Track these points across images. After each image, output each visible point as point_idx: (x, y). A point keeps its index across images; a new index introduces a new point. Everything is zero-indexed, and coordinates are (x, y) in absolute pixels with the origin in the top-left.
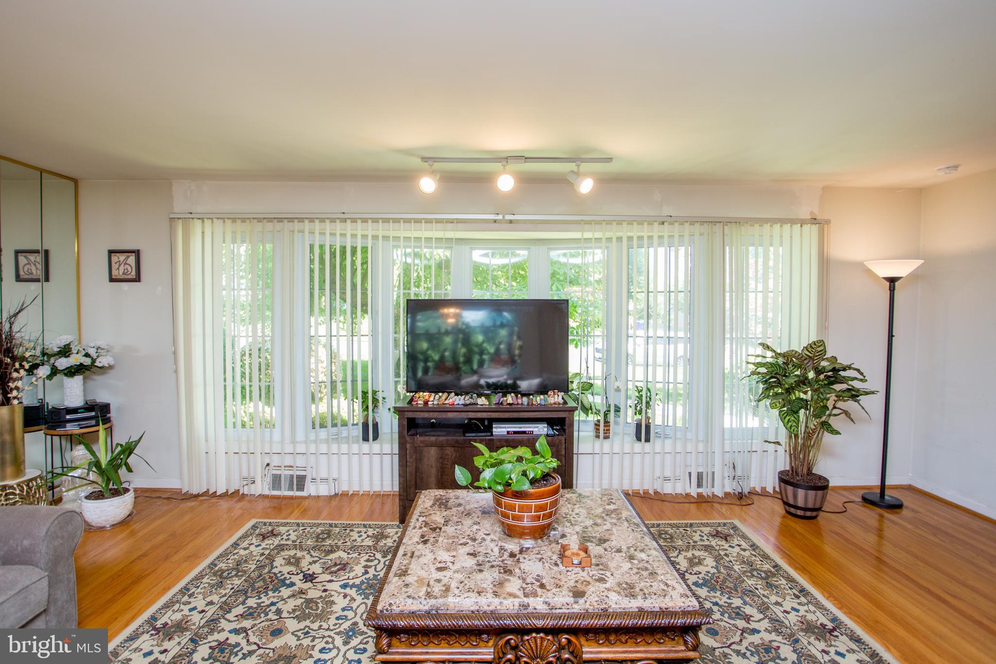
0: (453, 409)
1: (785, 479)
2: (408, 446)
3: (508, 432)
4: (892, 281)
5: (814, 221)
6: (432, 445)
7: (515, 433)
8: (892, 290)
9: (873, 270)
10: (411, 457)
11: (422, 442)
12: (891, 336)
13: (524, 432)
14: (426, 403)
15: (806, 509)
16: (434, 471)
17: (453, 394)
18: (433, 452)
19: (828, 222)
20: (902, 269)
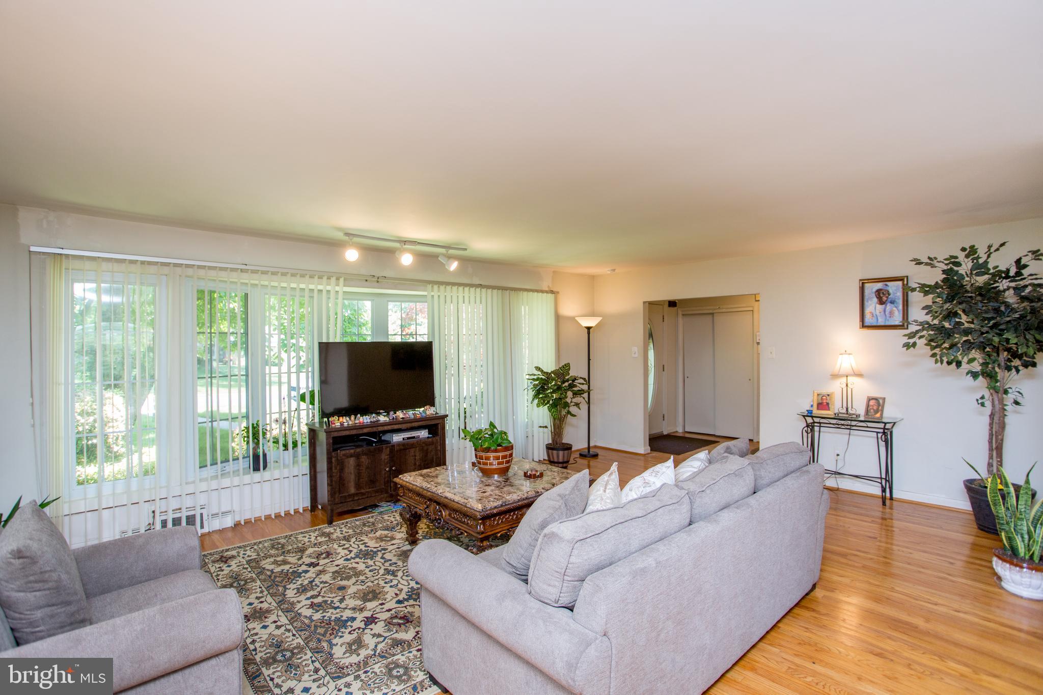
0: (362, 427)
2: (334, 460)
3: (403, 439)
4: (589, 328)
5: (552, 292)
6: (351, 456)
7: (408, 438)
8: (589, 333)
10: (336, 469)
11: (344, 455)
12: (589, 360)
13: (414, 437)
14: (342, 424)
16: (352, 477)
17: (359, 415)
18: (352, 462)
19: (558, 293)
20: (592, 322)
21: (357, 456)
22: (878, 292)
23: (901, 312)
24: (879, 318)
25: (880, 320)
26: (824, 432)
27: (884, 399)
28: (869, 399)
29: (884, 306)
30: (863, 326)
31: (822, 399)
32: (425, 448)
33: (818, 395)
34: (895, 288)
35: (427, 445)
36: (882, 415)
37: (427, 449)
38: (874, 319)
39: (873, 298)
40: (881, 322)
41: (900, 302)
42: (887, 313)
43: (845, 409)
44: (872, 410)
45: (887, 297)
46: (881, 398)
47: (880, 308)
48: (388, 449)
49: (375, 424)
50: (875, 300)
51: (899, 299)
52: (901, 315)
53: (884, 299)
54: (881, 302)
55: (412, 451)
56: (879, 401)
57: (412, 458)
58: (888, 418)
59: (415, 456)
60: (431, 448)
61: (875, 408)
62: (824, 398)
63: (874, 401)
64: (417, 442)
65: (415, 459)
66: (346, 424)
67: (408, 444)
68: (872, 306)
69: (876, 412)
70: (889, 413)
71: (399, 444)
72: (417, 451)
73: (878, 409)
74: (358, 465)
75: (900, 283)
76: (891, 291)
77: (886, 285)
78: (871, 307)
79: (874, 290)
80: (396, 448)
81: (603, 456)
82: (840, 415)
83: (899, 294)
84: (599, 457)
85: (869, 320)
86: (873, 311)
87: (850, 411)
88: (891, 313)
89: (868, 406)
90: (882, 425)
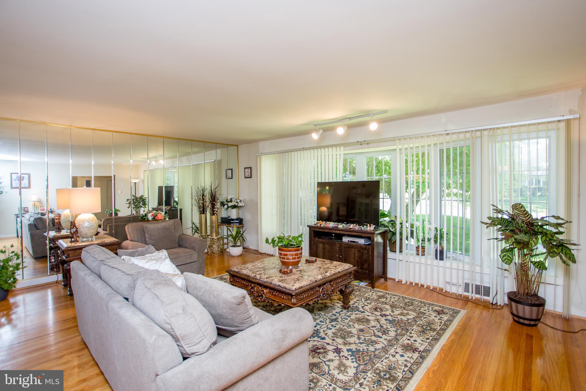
21: (323, 243)
32: (362, 251)
35: (362, 249)
37: (363, 252)
48: (339, 244)
49: (336, 228)
55: (353, 250)
57: (353, 254)
59: (355, 254)
60: (365, 252)
64: (356, 245)
65: (355, 256)
67: (350, 245)
71: (345, 243)
72: (356, 251)
74: (324, 248)
80: (343, 245)
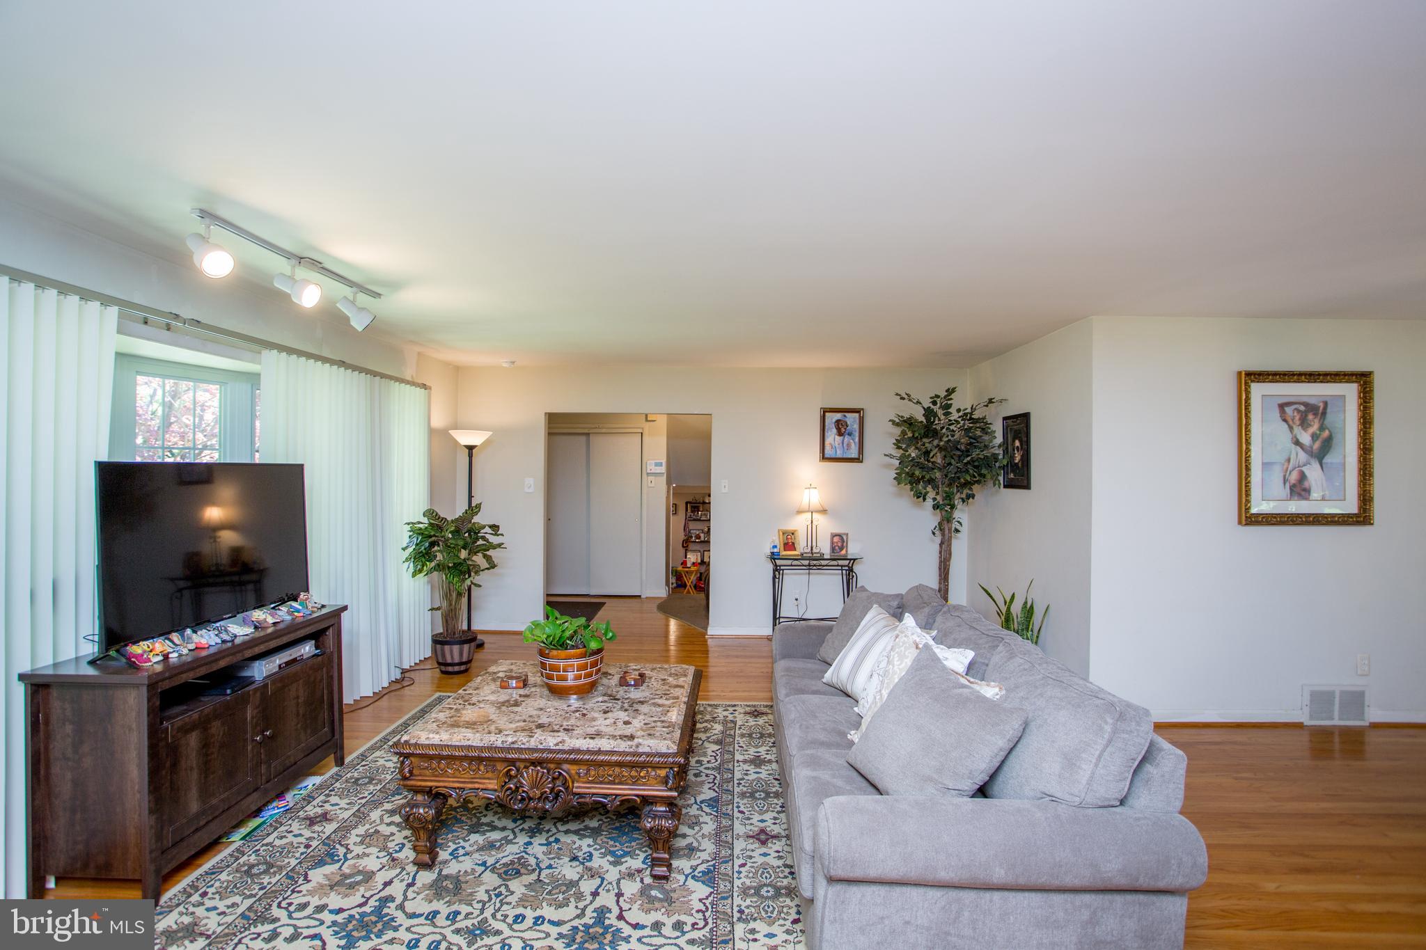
1: (438, 641)
4: (471, 448)
9: (455, 437)
15: (461, 664)
22: (838, 422)
23: (857, 445)
24: (838, 450)
25: (838, 452)
26: (787, 574)
27: (847, 535)
28: (833, 536)
29: (842, 437)
30: (824, 458)
31: (787, 538)
33: (783, 534)
34: (852, 420)
36: (847, 551)
38: (834, 451)
39: (832, 428)
40: (839, 454)
41: (857, 434)
42: (845, 445)
43: (810, 549)
44: (837, 548)
45: (845, 429)
46: (844, 534)
47: (838, 439)
50: (835, 431)
51: (855, 431)
52: (857, 448)
53: (843, 430)
54: (840, 434)
56: (842, 538)
58: (852, 554)
61: (840, 545)
62: (789, 537)
63: (838, 537)
66: (175, 655)
68: (832, 437)
69: (841, 548)
70: (853, 550)
73: (843, 545)
75: (857, 415)
76: (848, 423)
77: (845, 416)
78: (830, 438)
79: (834, 420)
81: (490, 643)
82: (804, 555)
83: (856, 426)
84: (486, 645)
85: (828, 452)
86: (833, 443)
87: (814, 550)
88: (849, 445)
89: (832, 543)
90: (847, 562)
